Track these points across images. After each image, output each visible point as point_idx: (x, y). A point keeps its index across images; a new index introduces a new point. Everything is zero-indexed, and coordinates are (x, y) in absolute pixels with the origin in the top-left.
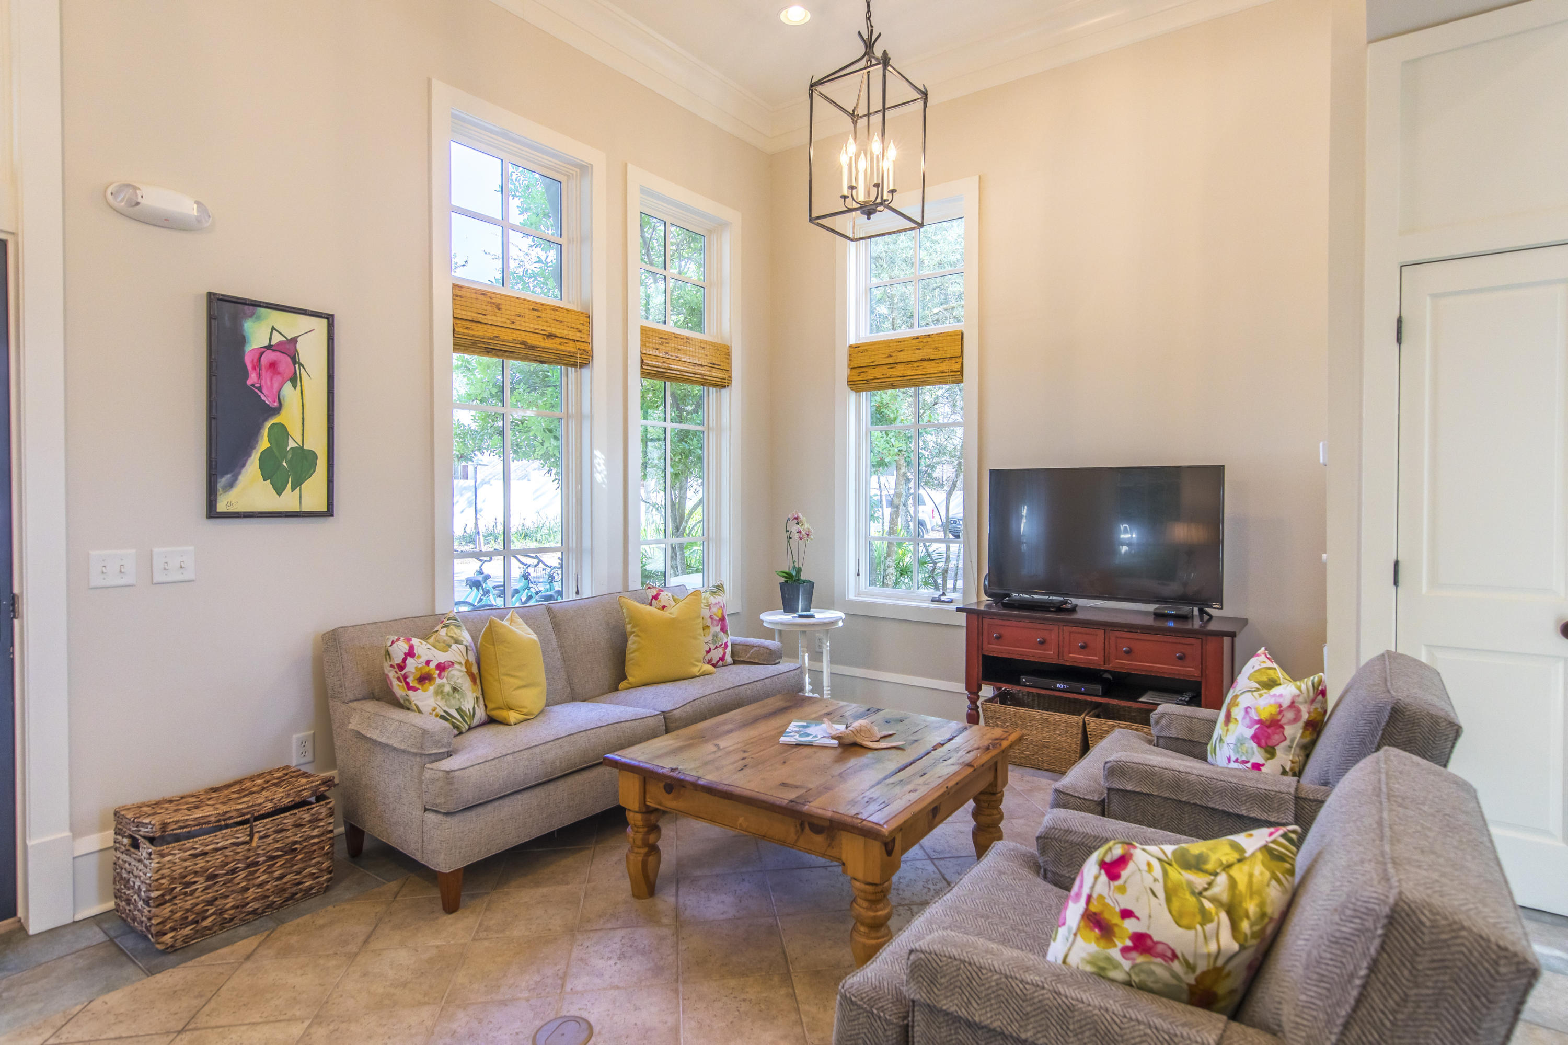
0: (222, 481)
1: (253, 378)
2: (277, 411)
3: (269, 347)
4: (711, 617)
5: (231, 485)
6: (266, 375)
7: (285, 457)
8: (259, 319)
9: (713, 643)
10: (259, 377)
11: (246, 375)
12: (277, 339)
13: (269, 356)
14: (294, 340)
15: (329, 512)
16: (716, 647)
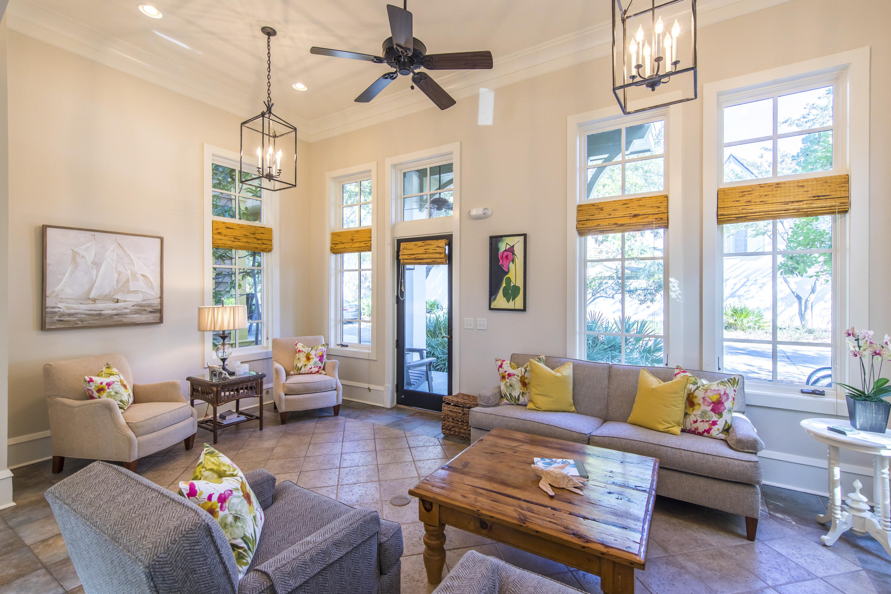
0: (493, 298)
1: (501, 263)
2: (507, 273)
3: (505, 251)
4: (703, 398)
5: (495, 299)
6: (505, 260)
7: (510, 289)
8: (503, 241)
9: (700, 417)
10: (503, 261)
11: (499, 262)
12: (508, 247)
13: (506, 253)
14: (513, 246)
15: (524, 310)
16: (703, 421)
